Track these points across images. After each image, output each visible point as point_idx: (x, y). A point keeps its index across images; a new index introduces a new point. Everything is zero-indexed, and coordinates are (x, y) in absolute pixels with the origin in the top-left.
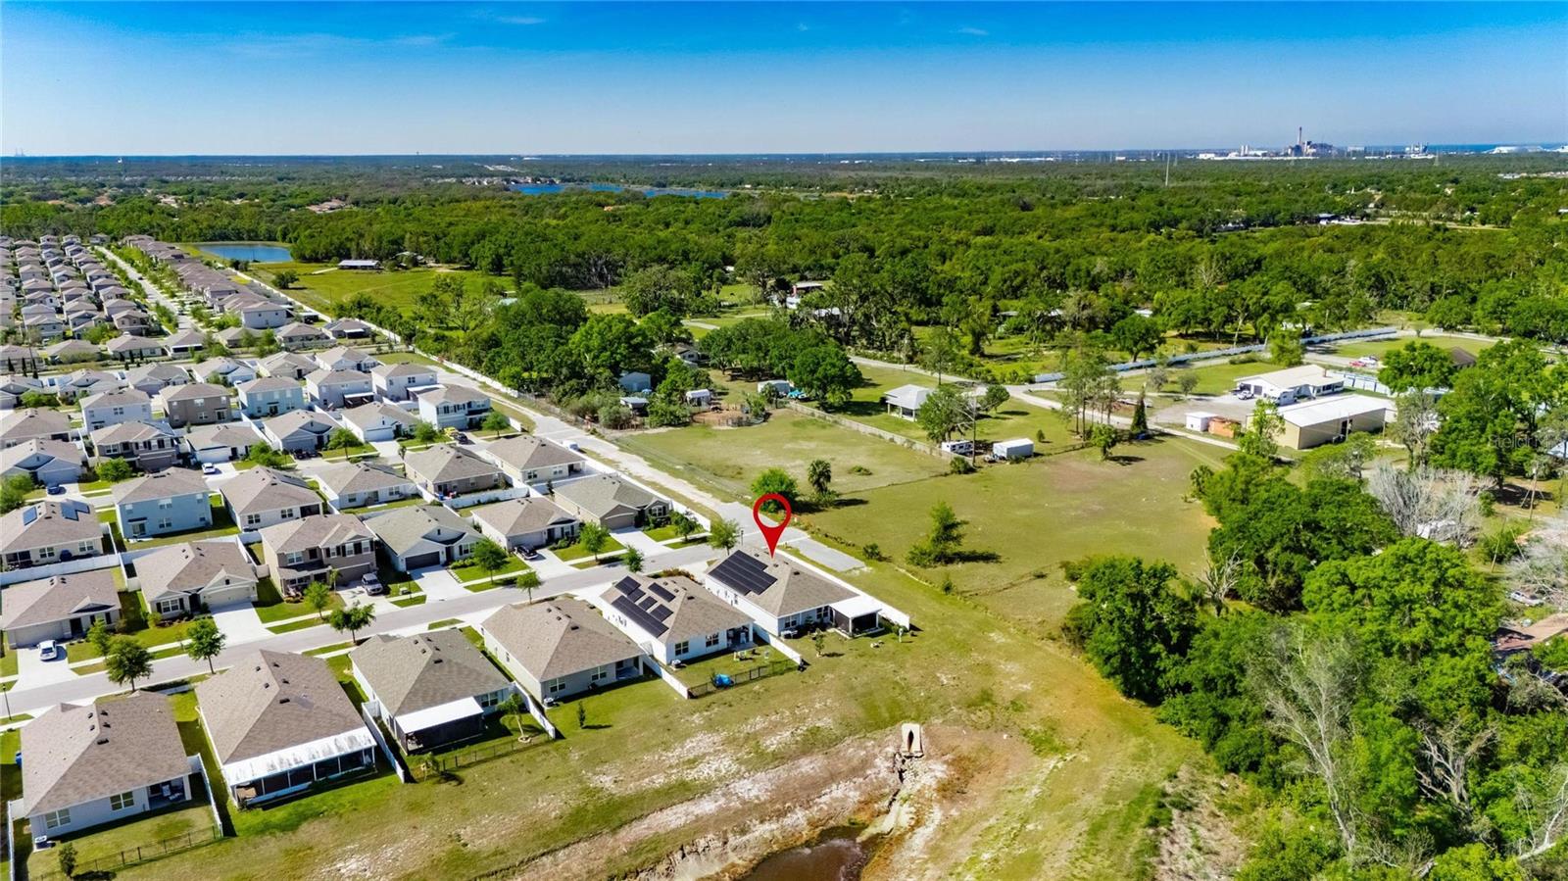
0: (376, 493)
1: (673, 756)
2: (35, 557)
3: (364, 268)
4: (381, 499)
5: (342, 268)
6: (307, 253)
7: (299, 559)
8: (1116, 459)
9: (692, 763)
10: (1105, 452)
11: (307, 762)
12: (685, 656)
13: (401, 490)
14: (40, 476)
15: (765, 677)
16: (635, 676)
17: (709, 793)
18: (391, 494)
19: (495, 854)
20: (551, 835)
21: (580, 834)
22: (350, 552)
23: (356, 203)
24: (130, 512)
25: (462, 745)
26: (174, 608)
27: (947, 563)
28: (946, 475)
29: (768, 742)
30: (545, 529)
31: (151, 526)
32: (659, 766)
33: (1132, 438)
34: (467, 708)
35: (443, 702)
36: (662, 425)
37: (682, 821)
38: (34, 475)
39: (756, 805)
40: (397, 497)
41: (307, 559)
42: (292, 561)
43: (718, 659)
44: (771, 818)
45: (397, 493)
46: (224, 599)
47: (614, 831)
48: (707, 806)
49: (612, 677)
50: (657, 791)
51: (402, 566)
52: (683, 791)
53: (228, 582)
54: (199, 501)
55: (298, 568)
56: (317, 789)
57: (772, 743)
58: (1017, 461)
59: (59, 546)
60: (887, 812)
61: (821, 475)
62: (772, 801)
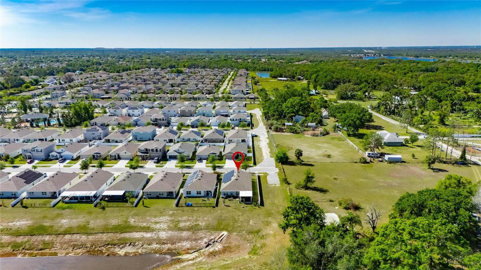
0: (190, 139)
1: (153, 220)
2: (111, 141)
3: (284, 80)
4: (191, 140)
5: (278, 80)
6: (273, 75)
7: (143, 151)
8: (432, 169)
9: (157, 223)
10: (429, 165)
11: (77, 195)
12: (189, 195)
13: (196, 139)
14: (138, 124)
15: (201, 207)
16: (172, 197)
17: (152, 232)
18: (194, 139)
19: (92, 229)
20: (107, 229)
21: (113, 231)
22: (155, 151)
23: (311, 62)
24: (134, 134)
25: (114, 202)
26: (114, 157)
27: (306, 189)
28: (356, 162)
29: (181, 224)
30: (208, 154)
31: (138, 139)
32: (148, 221)
33: (456, 163)
34: (120, 193)
35: (118, 190)
36: (291, 132)
37: (138, 237)
38: (136, 123)
39: (160, 239)
40: (195, 140)
41: (145, 151)
42: (141, 151)
43: (197, 199)
44: (160, 244)
45: (195, 139)
46: (125, 157)
47: (121, 233)
48: (148, 235)
49: (165, 195)
50: (141, 227)
51: (168, 157)
52: (147, 229)
53: (126, 153)
54: (149, 134)
55: (142, 153)
56: (78, 202)
57: (182, 225)
58: (390, 163)
59: (116, 139)
60: (190, 254)
61: (299, 154)
62: (165, 240)
